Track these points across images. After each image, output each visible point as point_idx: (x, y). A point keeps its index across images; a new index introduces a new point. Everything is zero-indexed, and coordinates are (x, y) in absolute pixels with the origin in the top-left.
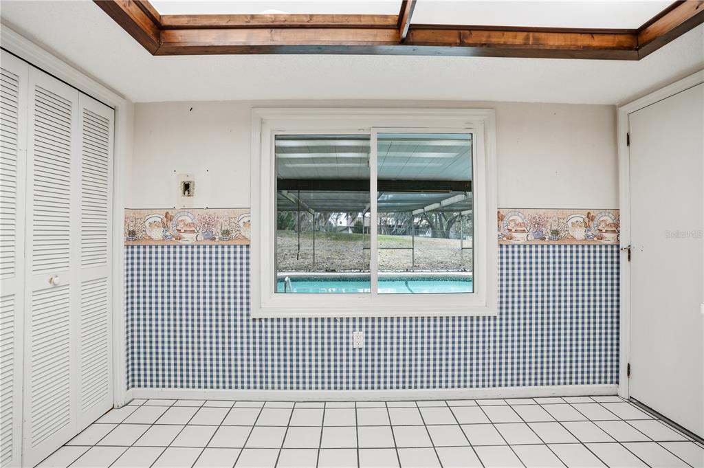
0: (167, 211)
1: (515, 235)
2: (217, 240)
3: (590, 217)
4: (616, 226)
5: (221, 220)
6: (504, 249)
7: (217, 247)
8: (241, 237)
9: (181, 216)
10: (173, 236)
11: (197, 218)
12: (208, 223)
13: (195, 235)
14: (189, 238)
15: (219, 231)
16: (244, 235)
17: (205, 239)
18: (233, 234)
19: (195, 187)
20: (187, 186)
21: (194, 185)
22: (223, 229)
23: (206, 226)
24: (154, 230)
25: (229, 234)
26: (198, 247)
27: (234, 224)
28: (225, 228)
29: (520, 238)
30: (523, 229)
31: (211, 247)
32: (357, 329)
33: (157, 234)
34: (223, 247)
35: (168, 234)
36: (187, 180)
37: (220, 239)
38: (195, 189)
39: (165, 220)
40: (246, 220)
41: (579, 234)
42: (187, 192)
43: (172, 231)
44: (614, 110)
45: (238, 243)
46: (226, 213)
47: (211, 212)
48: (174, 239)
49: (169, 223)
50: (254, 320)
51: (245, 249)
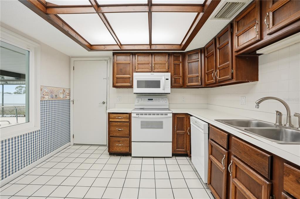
1: (45, 96)
3: (64, 91)
4: (69, 94)
6: (42, 102)
29: (47, 98)
30: (48, 94)
41: (61, 96)
44: (70, 58)
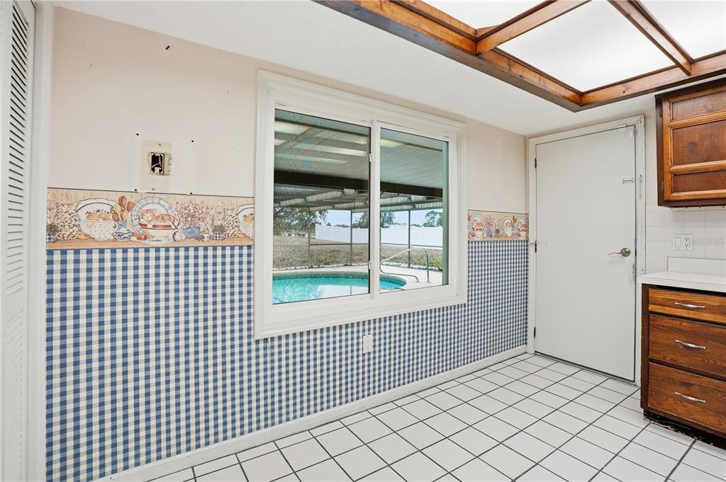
0: (123, 194)
1: (476, 232)
2: (206, 239)
3: (515, 220)
4: (527, 226)
5: (212, 212)
6: (470, 245)
7: (206, 249)
8: (241, 236)
9: (147, 204)
10: (133, 234)
11: (175, 207)
12: (192, 217)
13: (172, 232)
14: (161, 237)
15: (209, 226)
16: (244, 232)
17: (187, 238)
18: (230, 231)
19: (172, 162)
20: (157, 161)
21: (170, 159)
22: (215, 224)
23: (189, 219)
24: (97, 225)
25: (223, 231)
26: (177, 249)
27: (230, 218)
28: (218, 223)
29: (479, 235)
30: (481, 228)
31: (196, 249)
32: (366, 333)
33: (102, 231)
34: (215, 248)
35: (123, 230)
36: (158, 151)
37: (210, 238)
38: (172, 166)
39: (118, 209)
40: (247, 212)
41: (509, 232)
42: (157, 169)
43: (131, 226)
44: (526, 140)
45: (236, 243)
46: (219, 203)
47: (198, 200)
48: (134, 238)
49: (125, 213)
50: (257, 342)
51: (245, 251)
